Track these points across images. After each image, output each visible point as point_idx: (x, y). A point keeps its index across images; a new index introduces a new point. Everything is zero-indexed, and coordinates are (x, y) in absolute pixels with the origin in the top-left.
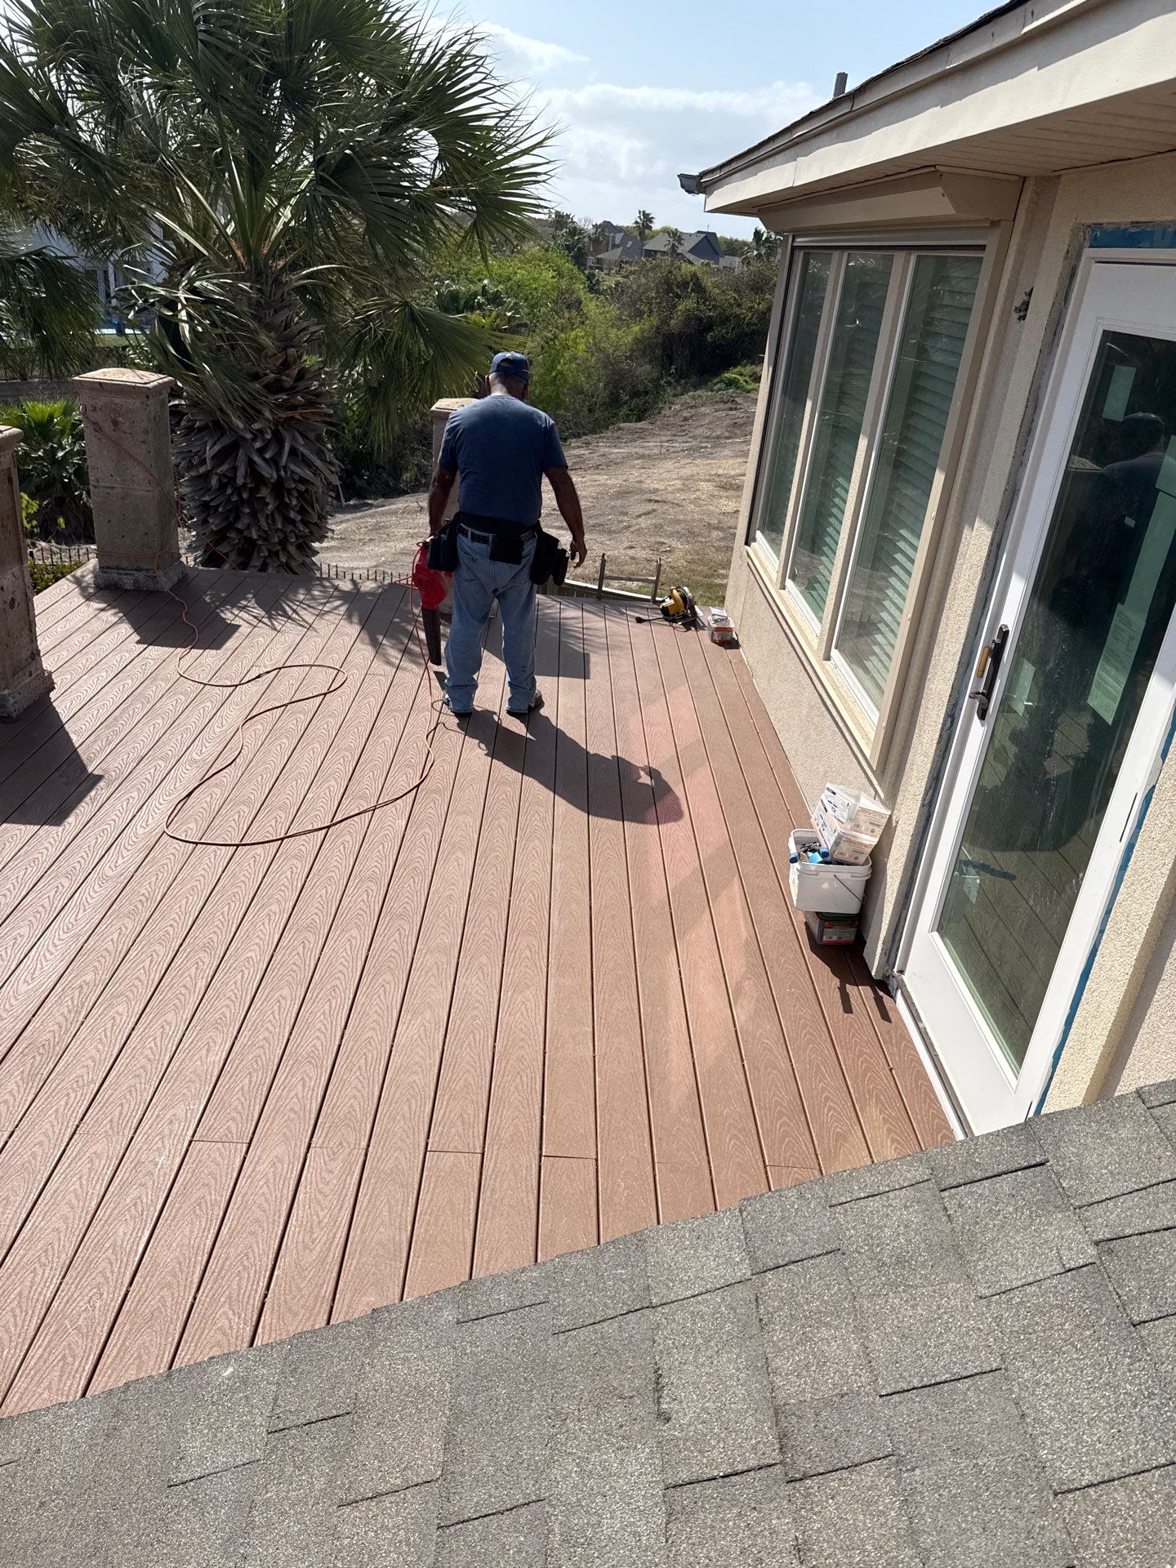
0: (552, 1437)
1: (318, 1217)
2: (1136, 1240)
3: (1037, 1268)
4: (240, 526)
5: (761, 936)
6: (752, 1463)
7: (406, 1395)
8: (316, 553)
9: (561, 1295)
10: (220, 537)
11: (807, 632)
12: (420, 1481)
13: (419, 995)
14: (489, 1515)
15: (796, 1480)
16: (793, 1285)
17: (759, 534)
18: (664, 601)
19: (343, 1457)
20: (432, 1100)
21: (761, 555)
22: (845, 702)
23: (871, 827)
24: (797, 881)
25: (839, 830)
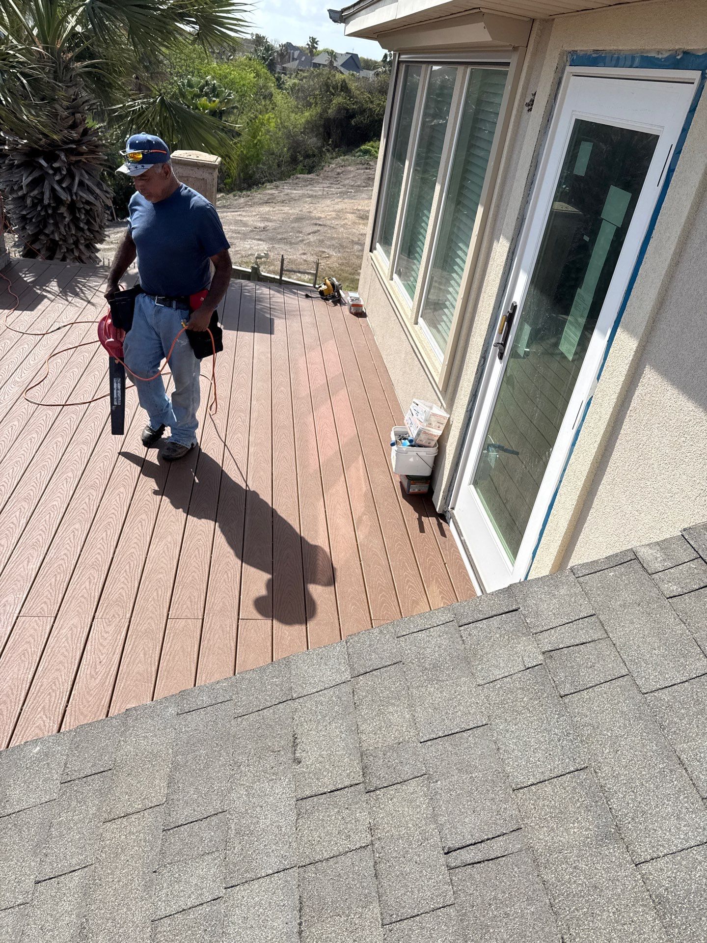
0: (232, 776)
1: (100, 659)
2: (565, 651)
3: (511, 668)
4: (47, 232)
5: (374, 490)
6: (347, 783)
7: (146, 757)
8: (98, 250)
9: (240, 695)
10: (35, 238)
11: (405, 307)
12: (153, 805)
13: (164, 527)
14: (194, 822)
15: (371, 792)
16: (374, 683)
17: (378, 246)
18: (321, 287)
19: (107, 794)
20: (171, 588)
21: (379, 258)
22: (425, 350)
23: (438, 425)
24: (395, 457)
25: (420, 426)
